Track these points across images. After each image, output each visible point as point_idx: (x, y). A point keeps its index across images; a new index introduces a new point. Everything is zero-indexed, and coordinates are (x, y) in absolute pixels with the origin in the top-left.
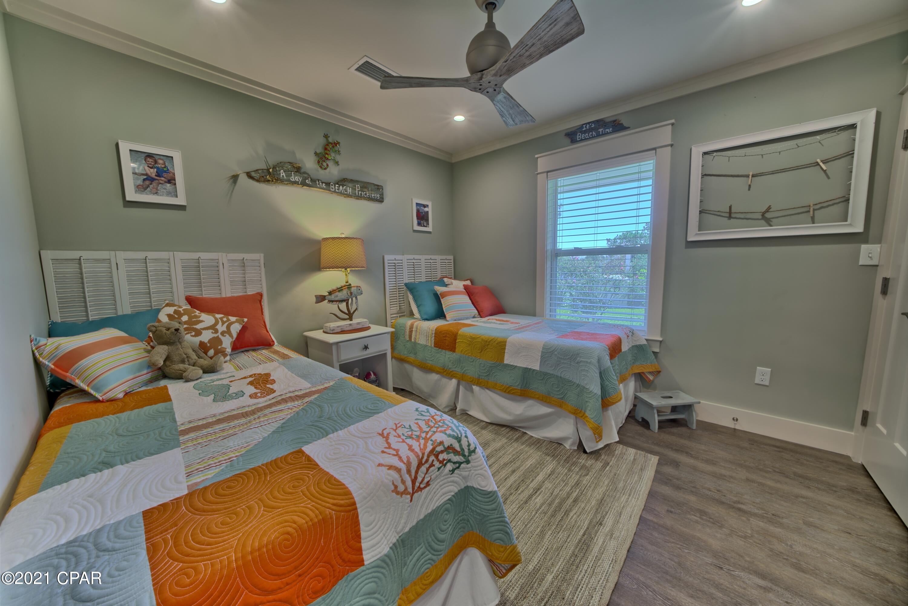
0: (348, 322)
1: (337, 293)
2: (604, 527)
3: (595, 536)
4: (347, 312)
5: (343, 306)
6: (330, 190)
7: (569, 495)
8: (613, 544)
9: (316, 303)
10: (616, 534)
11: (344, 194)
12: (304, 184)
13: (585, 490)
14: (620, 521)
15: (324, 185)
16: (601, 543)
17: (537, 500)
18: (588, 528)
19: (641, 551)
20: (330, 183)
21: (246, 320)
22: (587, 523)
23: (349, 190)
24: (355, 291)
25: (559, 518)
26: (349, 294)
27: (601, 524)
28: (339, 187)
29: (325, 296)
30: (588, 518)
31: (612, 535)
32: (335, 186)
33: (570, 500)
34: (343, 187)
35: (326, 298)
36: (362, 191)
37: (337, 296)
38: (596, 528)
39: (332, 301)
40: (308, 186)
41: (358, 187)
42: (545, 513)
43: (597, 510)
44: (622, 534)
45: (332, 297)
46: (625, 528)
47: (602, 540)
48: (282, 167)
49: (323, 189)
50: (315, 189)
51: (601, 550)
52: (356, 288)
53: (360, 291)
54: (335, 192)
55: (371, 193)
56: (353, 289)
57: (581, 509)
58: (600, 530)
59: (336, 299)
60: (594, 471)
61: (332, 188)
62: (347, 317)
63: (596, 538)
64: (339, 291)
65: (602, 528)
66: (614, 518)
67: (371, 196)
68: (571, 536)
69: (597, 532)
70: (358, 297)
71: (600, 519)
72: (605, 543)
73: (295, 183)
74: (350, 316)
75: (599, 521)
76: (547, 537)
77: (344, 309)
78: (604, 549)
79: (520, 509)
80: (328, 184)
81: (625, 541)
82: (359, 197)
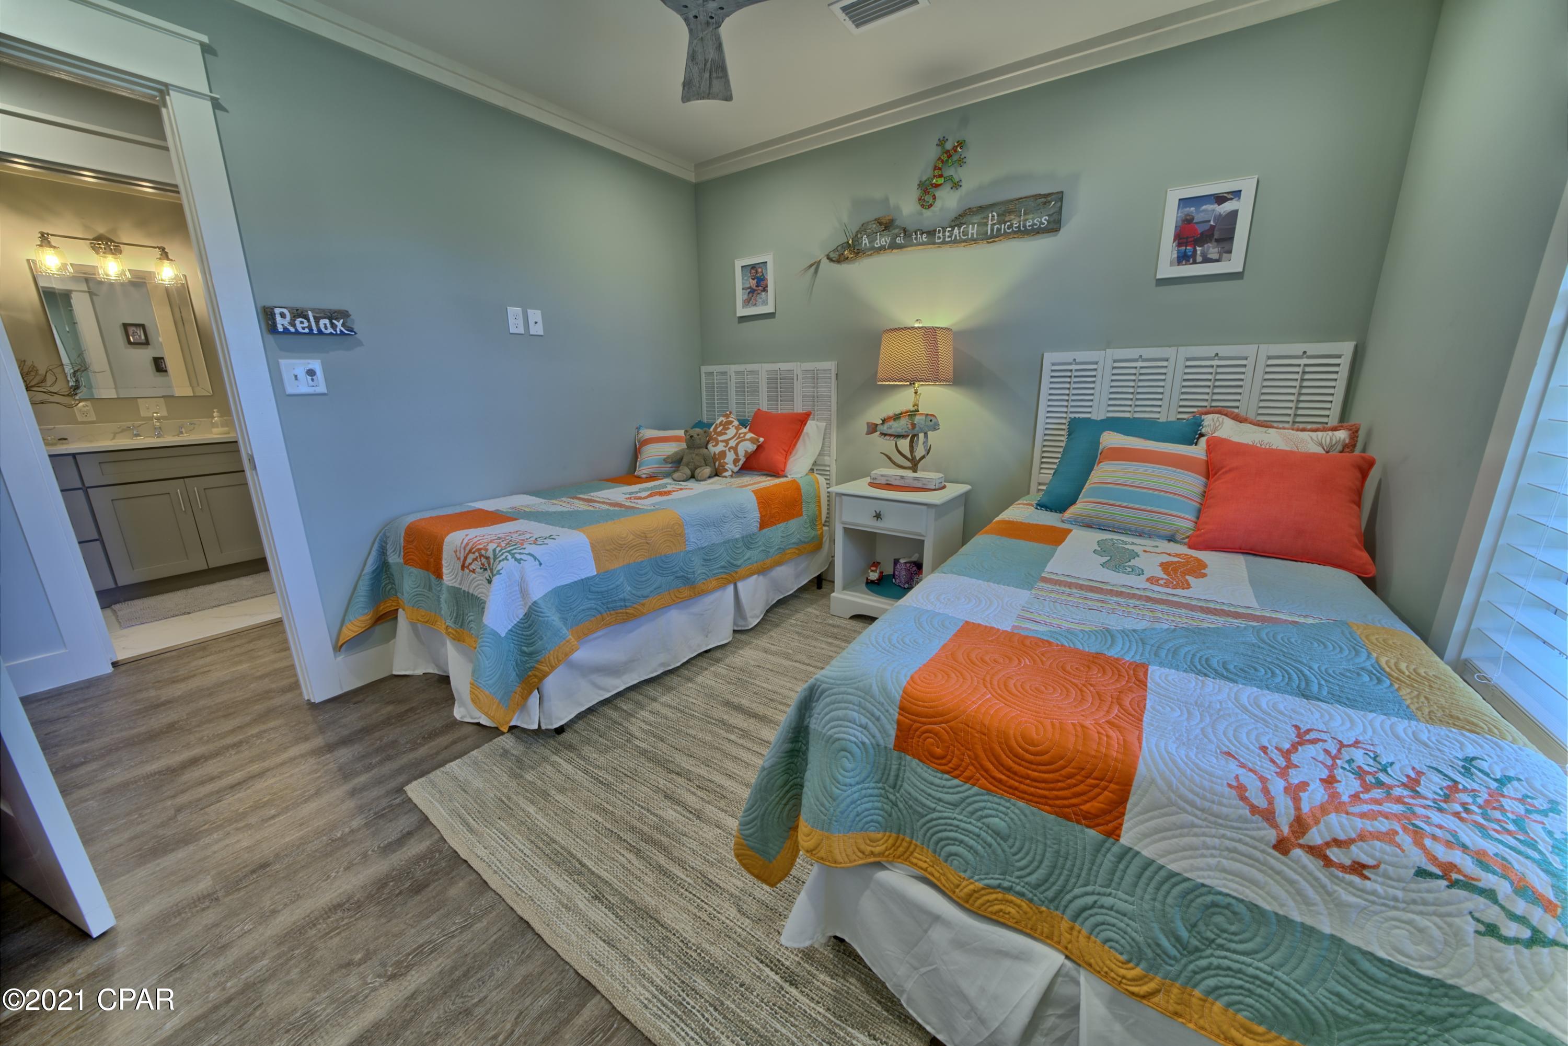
0: (909, 474)
1: (892, 423)
2: (588, 900)
3: (574, 881)
4: (910, 456)
5: (904, 444)
6: (934, 243)
7: (681, 863)
8: (550, 902)
9: (867, 434)
10: (567, 916)
11: (965, 241)
12: (893, 246)
13: (691, 896)
14: (593, 936)
15: (924, 236)
16: (557, 884)
17: (671, 812)
18: (593, 873)
19: (520, 951)
20: (935, 231)
21: (762, 440)
22: (605, 875)
23: (973, 229)
24: (923, 422)
25: (627, 836)
26: (910, 427)
27: (596, 897)
28: (953, 230)
29: (877, 425)
30: (615, 880)
31: (568, 908)
32: (944, 232)
33: (662, 860)
34: (959, 228)
35: (879, 428)
36: (999, 223)
37: (890, 428)
38: (591, 887)
39: (885, 435)
40: (900, 247)
41: (993, 216)
42: (640, 819)
43: (631, 902)
44: (562, 926)
45: (884, 428)
46: (574, 938)
47: (563, 889)
48: (865, 230)
49: (923, 244)
50: (909, 249)
51: (546, 880)
52: (924, 417)
53: (931, 423)
54: (944, 243)
55: (1025, 220)
56: (917, 419)
57: (638, 873)
58: (583, 892)
59: (889, 432)
60: (759, 934)
61: (939, 238)
62: (909, 464)
63: (570, 881)
64: (895, 420)
65: (587, 895)
66: (603, 926)
67: (1025, 226)
68: (586, 846)
69: (581, 885)
70: (929, 433)
71: (607, 899)
72: (554, 891)
73: (882, 249)
74: (914, 465)
75: (603, 896)
76: (593, 815)
77: (906, 450)
78: (545, 886)
79: (654, 788)
80: (931, 233)
81: (548, 925)
82: (992, 238)
